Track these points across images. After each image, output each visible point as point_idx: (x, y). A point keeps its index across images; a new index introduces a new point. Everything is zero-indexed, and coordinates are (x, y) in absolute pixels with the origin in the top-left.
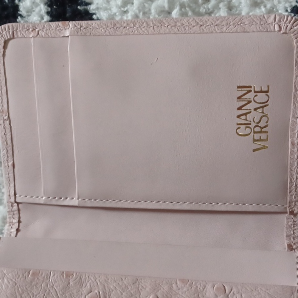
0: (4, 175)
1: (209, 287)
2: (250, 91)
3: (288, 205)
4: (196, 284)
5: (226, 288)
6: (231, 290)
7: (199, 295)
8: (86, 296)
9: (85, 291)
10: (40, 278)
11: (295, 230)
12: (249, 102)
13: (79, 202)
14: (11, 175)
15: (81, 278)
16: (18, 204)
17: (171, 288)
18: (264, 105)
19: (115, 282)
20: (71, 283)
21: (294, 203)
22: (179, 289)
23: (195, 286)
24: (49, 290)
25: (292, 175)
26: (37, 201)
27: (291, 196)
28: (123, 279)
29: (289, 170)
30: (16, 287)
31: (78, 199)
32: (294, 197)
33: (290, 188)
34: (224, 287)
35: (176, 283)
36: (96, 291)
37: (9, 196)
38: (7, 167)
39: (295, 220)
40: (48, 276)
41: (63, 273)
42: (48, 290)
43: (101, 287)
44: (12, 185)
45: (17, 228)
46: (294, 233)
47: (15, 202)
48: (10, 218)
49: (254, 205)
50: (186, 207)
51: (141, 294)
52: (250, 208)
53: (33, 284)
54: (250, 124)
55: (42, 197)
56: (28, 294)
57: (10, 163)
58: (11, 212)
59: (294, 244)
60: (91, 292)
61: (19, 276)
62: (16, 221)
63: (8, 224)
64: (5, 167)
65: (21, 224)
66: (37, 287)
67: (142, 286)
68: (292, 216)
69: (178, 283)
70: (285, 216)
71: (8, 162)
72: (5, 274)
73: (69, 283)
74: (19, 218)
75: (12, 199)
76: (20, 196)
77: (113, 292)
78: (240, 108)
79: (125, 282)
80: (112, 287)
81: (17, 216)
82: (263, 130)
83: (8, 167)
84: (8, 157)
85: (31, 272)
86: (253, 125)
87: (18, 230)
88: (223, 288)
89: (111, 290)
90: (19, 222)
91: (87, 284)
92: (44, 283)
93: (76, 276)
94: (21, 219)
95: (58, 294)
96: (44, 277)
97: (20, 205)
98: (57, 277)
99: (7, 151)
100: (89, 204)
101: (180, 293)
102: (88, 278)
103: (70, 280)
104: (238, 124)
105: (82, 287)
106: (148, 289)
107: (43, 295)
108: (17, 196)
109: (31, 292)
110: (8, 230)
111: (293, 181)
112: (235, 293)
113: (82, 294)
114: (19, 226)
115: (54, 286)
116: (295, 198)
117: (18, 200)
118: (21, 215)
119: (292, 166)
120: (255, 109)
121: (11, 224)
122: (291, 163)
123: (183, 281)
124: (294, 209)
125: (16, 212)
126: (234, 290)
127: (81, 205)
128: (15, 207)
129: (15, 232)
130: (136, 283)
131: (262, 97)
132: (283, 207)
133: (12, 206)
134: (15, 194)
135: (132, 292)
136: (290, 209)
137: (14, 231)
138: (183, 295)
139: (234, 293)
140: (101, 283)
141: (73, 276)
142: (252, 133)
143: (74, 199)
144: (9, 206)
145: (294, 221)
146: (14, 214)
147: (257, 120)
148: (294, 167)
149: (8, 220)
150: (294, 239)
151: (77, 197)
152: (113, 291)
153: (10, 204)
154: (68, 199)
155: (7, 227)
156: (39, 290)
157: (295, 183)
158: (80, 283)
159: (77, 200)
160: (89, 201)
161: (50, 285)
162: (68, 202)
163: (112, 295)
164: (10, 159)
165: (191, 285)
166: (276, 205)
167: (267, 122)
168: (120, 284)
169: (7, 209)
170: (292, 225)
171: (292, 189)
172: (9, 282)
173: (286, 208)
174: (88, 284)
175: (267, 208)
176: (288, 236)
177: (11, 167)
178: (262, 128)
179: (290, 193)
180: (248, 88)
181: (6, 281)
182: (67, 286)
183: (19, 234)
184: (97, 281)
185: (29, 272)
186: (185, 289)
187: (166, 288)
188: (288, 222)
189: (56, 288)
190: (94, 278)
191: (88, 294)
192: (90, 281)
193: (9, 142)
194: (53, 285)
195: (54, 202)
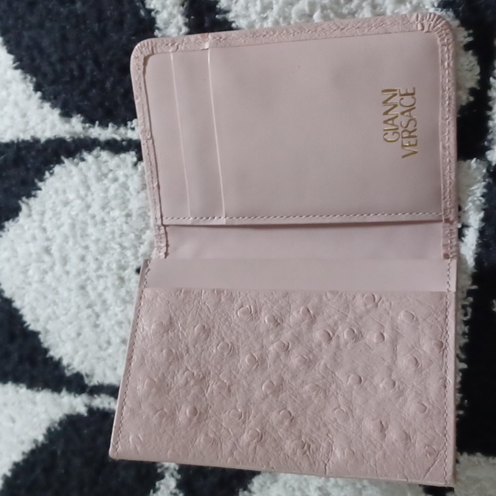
0: (149, 198)
1: (358, 297)
2: (395, 95)
3: (443, 213)
4: (346, 295)
5: (376, 296)
6: (381, 299)
7: (348, 305)
8: (237, 311)
9: (236, 306)
10: (192, 296)
11: (453, 238)
12: (395, 106)
13: (226, 220)
14: (157, 197)
15: (231, 294)
16: (165, 226)
17: (321, 299)
18: (412, 107)
19: (266, 296)
20: (223, 299)
21: (449, 210)
22: (329, 300)
23: (345, 297)
24: (202, 307)
25: (445, 181)
26: (185, 222)
27: (446, 202)
28: (274, 293)
29: (442, 175)
30: (169, 304)
31: (226, 217)
32: (448, 203)
33: (444, 194)
34: (374, 296)
35: (326, 295)
36: (248, 306)
37: (156, 218)
38: (152, 188)
39: (452, 228)
40: (200, 294)
41: (214, 290)
42: (200, 307)
43: (252, 302)
44: (158, 207)
45: (165, 251)
46: (451, 242)
47: (163, 225)
48: (157, 242)
49: (407, 214)
50: (336, 220)
51: (292, 306)
52: (403, 218)
53: (185, 301)
54: (397, 129)
55: (189, 218)
56: (181, 311)
57: (155, 184)
58: (158, 236)
59: (451, 253)
60: (242, 307)
61: (171, 295)
62: (163, 245)
63: (156, 249)
64: (150, 189)
65: (169, 248)
66: (189, 305)
67: (292, 299)
68: (448, 224)
69: (328, 294)
70: (440, 226)
71: (153, 184)
72: (157, 294)
73: (220, 300)
74: (167, 241)
75: (159, 222)
76: (167, 218)
77: (264, 306)
78: (386, 113)
79: (275, 296)
80: (262, 302)
81: (164, 240)
82: (412, 134)
83: (154, 188)
84: (152, 178)
85: (183, 291)
86: (400, 130)
87: (166, 254)
88: (373, 297)
89: (262, 305)
90: (167, 246)
91: (237, 300)
92: (196, 300)
93: (227, 292)
94: (170, 243)
95: (211, 310)
96: (196, 295)
97: (167, 228)
98: (208, 294)
99: (152, 172)
100: (237, 222)
101: (330, 304)
102: (238, 295)
103: (221, 296)
104: (385, 130)
105: (233, 303)
106: (298, 302)
107: (195, 312)
108: (164, 218)
109: (184, 309)
110: (156, 254)
111: (447, 186)
112: (384, 301)
113: (233, 309)
114: (167, 250)
115: (206, 303)
116: (450, 204)
117: (165, 223)
118: (169, 238)
119: (444, 170)
120: (403, 113)
121: (159, 248)
122: (443, 168)
123: (332, 292)
124: (450, 218)
125: (163, 236)
126: (384, 298)
127: (230, 223)
128: (162, 230)
129: (164, 256)
130: (286, 296)
131: (408, 100)
132: (437, 215)
133: (159, 229)
134: (162, 217)
135: (283, 305)
136: (445, 217)
137: (162, 254)
138: (333, 306)
140: (251, 298)
141: (224, 293)
142: (400, 139)
143: (222, 218)
144: (155, 229)
145: (451, 230)
146: (161, 238)
147: (404, 124)
148: (447, 171)
149: (156, 244)
150: (451, 248)
151: (224, 216)
152: (263, 305)
153: (157, 228)
154: (216, 218)
155: (155, 251)
156: (192, 306)
157: (448, 189)
158: (231, 299)
159: (225, 219)
160: (237, 219)
161: (202, 302)
162: (215, 222)
163: (263, 309)
164: (155, 180)
165: (341, 296)
166: (431, 213)
167: (415, 126)
168: (271, 298)
169: (154, 233)
170: (449, 233)
171: (446, 195)
172: (162, 301)
173: (441, 216)
174: (239, 300)
175: (420, 216)
176: (445, 246)
177: (156, 188)
178: (411, 132)
179: (444, 199)
180: (393, 92)
181: (159, 299)
182: (219, 302)
183: (168, 257)
184: (248, 296)
185: (181, 290)
186: (334, 300)
187: (316, 300)
188: (445, 231)
189: (208, 305)
190: (244, 294)
191: (240, 309)
192: (241, 297)
193: (153, 162)
194: (205, 302)
195: (202, 223)
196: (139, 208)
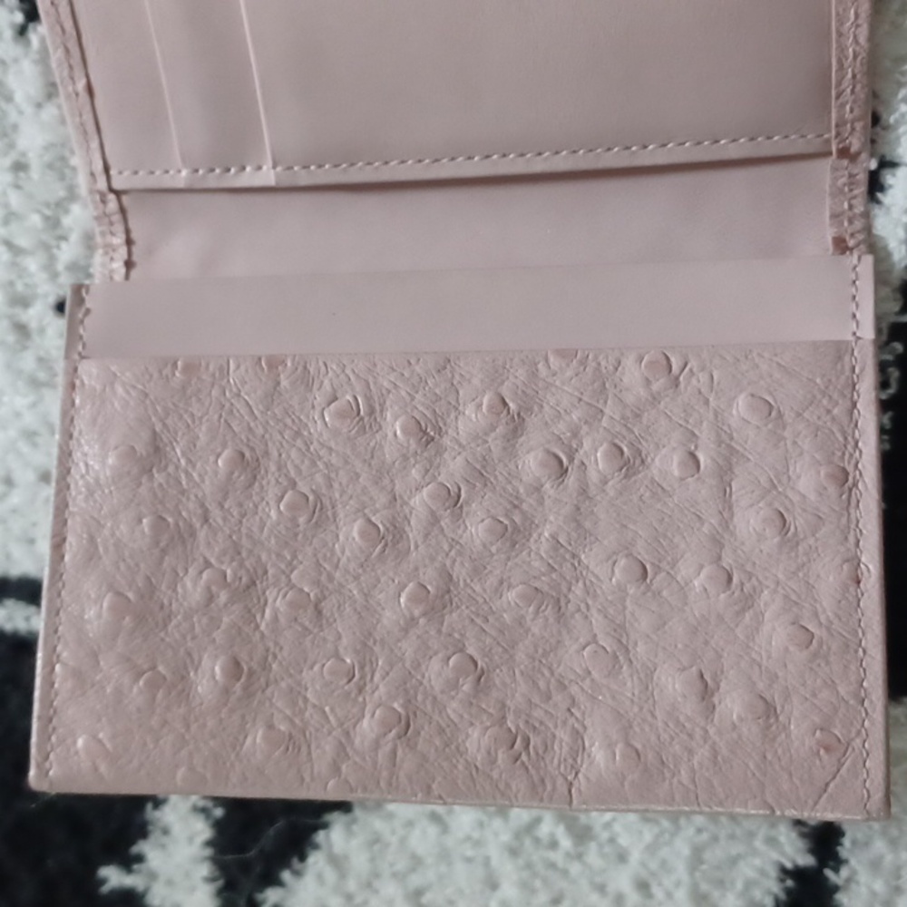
0: (68, 119)
1: (629, 362)
3: (833, 133)
4: (596, 358)
5: (673, 360)
6: (686, 365)
7: (604, 384)
8: (323, 409)
9: (320, 399)
10: (204, 377)
11: (855, 197)
13: (277, 176)
14: (88, 117)
15: (305, 368)
16: (118, 193)
17: (534, 374)
19: (393, 370)
20: (284, 383)
21: (849, 126)
22: (554, 375)
23: (594, 364)
24: (232, 404)
25: (842, 50)
26: (168, 182)
27: (842, 106)
28: (413, 361)
29: (834, 35)
30: (148, 402)
31: (274, 167)
32: (848, 107)
33: (839, 83)
34: (668, 359)
35: (547, 360)
36: (349, 398)
37: (92, 174)
38: (74, 95)
39: (855, 171)
40: (224, 371)
41: (260, 359)
42: (227, 405)
43: (359, 388)
44: (95, 144)
45: (125, 257)
46: (851, 207)
47: (111, 190)
48: (103, 234)
49: (742, 140)
50: (562, 163)
51: (461, 392)
52: (733, 152)
53: (189, 392)
55: (179, 171)
56: (181, 417)
57: (81, 84)
58: (102, 218)
59: (852, 235)
60: (335, 399)
61: (151, 376)
62: (119, 240)
63: (100, 251)
64: (68, 97)
65: (135, 249)
66: (199, 400)
67: (461, 375)
68: (845, 162)
69: (551, 359)
70: (826, 165)
71: (74, 83)
72: (115, 375)
73: (278, 383)
74: (128, 232)
75: (102, 184)
76: (120, 173)
77: (391, 396)
79: (418, 369)
80: (385, 384)
81: (119, 228)
83: (77, 94)
84: (71, 67)
85: (179, 363)
87: (129, 264)
88: (665, 362)
89: (384, 392)
90: (129, 242)
91: (322, 382)
92: (216, 387)
93: (293, 364)
94: (134, 235)
95: (256, 412)
96: (213, 375)
97: (125, 199)
98: (247, 371)
99: (67, 51)
100: (304, 179)
101: (558, 383)
102: (323, 368)
103: (279, 375)
105: (311, 390)
106: (476, 381)
107: (216, 417)
108: (113, 172)
109: (186, 411)
110: (103, 265)
111: (846, 65)
112: (695, 370)
113: (313, 407)
114: (130, 253)
115: (242, 394)
116: (852, 111)
117: (117, 185)
118: (131, 225)
119: (841, 22)
121: (109, 248)
122: (838, 14)
123: (561, 353)
124: (850, 143)
125: (117, 218)
126: (693, 364)
127: (286, 182)
128: (112, 204)
129: (123, 270)
130: (445, 368)
132: (819, 140)
133: (104, 201)
134: (107, 169)
135: (437, 391)
136: (839, 143)
137: (118, 266)
138: (566, 388)
139: (691, 370)
140: (357, 376)
141: (286, 365)
143: (265, 168)
144: (94, 202)
145: (851, 176)
146: (111, 224)
148: (848, 24)
149: (99, 240)
150: (851, 222)
151: (270, 163)
152: (389, 392)
153: (98, 197)
154: (248, 169)
155: (98, 258)
156: (207, 404)
157: (850, 70)
158: (306, 380)
159: (272, 171)
160: (304, 172)
161: (231, 391)
162: (249, 178)
163: (388, 403)
164: (79, 73)
165: (584, 362)
166: (803, 136)
168: (406, 374)
169: (91, 211)
170: (845, 185)
171: (843, 87)
172: (128, 393)
173: (828, 141)
174: (326, 382)
175: (777, 146)
176: (835, 216)
177: (84, 96)
179: (838, 97)
181: (120, 390)
182: (275, 389)
183: (134, 273)
184: (348, 371)
185: (175, 365)
186: (569, 373)
187: (521, 374)
188: (835, 179)
189: (246, 397)
190: (338, 365)
191: (329, 404)
192: (331, 373)
193: (69, 25)
194: (240, 391)
195: (212, 182)
196: (46, 148)
